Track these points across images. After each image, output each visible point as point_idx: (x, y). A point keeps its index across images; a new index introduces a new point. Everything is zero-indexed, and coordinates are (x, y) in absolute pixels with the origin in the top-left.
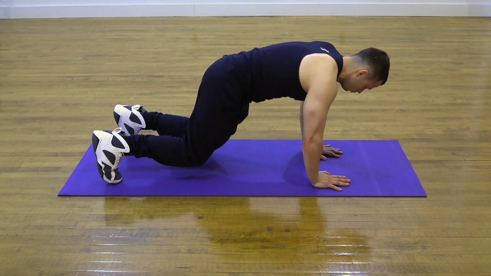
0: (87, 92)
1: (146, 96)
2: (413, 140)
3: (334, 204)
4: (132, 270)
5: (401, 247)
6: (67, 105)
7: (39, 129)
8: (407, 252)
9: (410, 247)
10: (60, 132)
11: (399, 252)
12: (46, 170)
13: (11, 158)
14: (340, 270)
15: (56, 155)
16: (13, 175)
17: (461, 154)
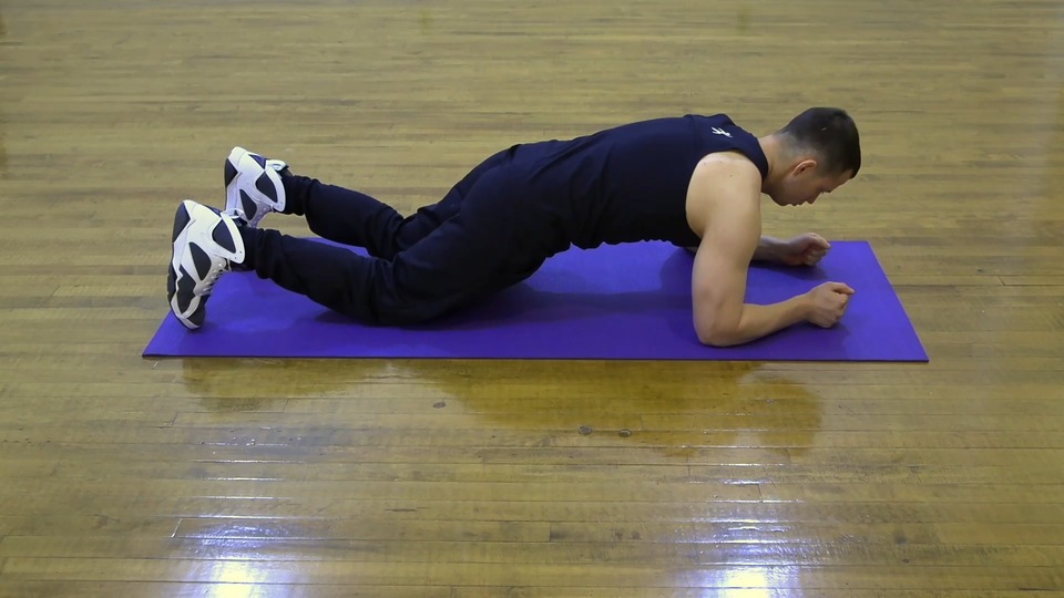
0: (193, 137)
1: (320, 145)
2: (894, 241)
3: (723, 377)
4: (295, 514)
5: (866, 468)
6: (149, 164)
7: (92, 216)
8: (878, 479)
9: (884, 467)
10: (138, 223)
11: (860, 479)
12: (109, 303)
13: (34, 277)
14: (735, 516)
15: (129, 271)
16: (37, 314)
17: (997, 271)
